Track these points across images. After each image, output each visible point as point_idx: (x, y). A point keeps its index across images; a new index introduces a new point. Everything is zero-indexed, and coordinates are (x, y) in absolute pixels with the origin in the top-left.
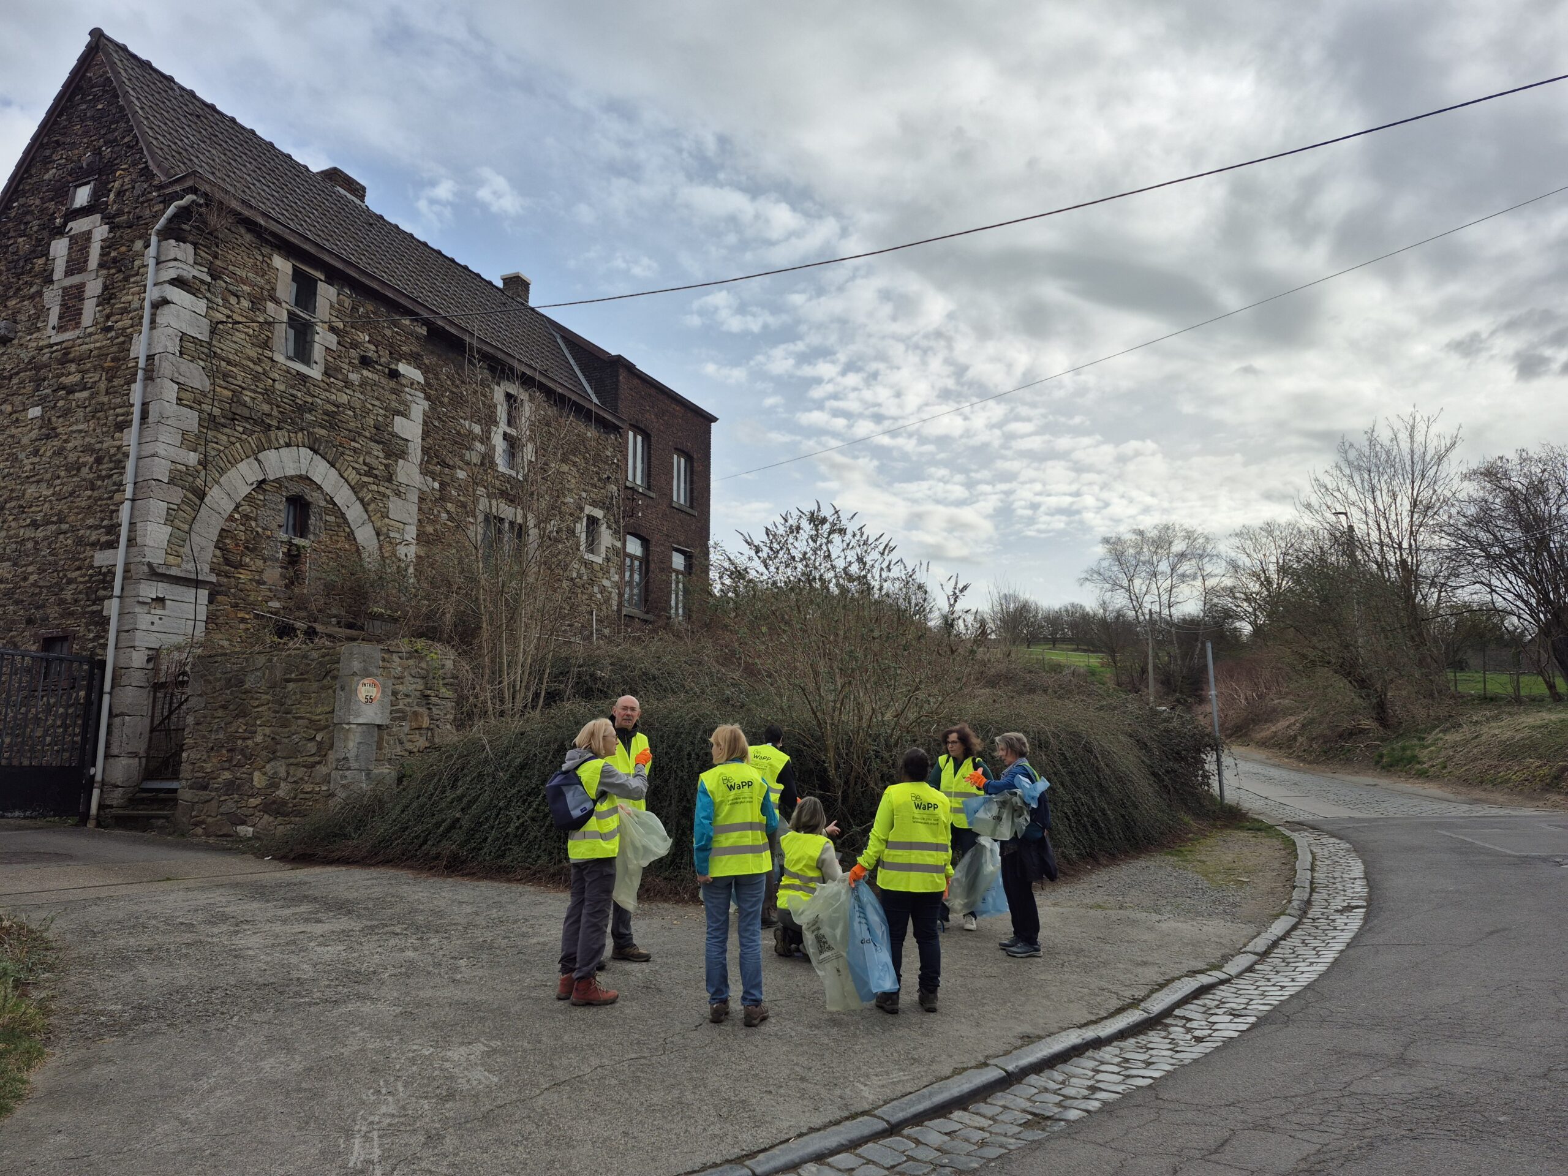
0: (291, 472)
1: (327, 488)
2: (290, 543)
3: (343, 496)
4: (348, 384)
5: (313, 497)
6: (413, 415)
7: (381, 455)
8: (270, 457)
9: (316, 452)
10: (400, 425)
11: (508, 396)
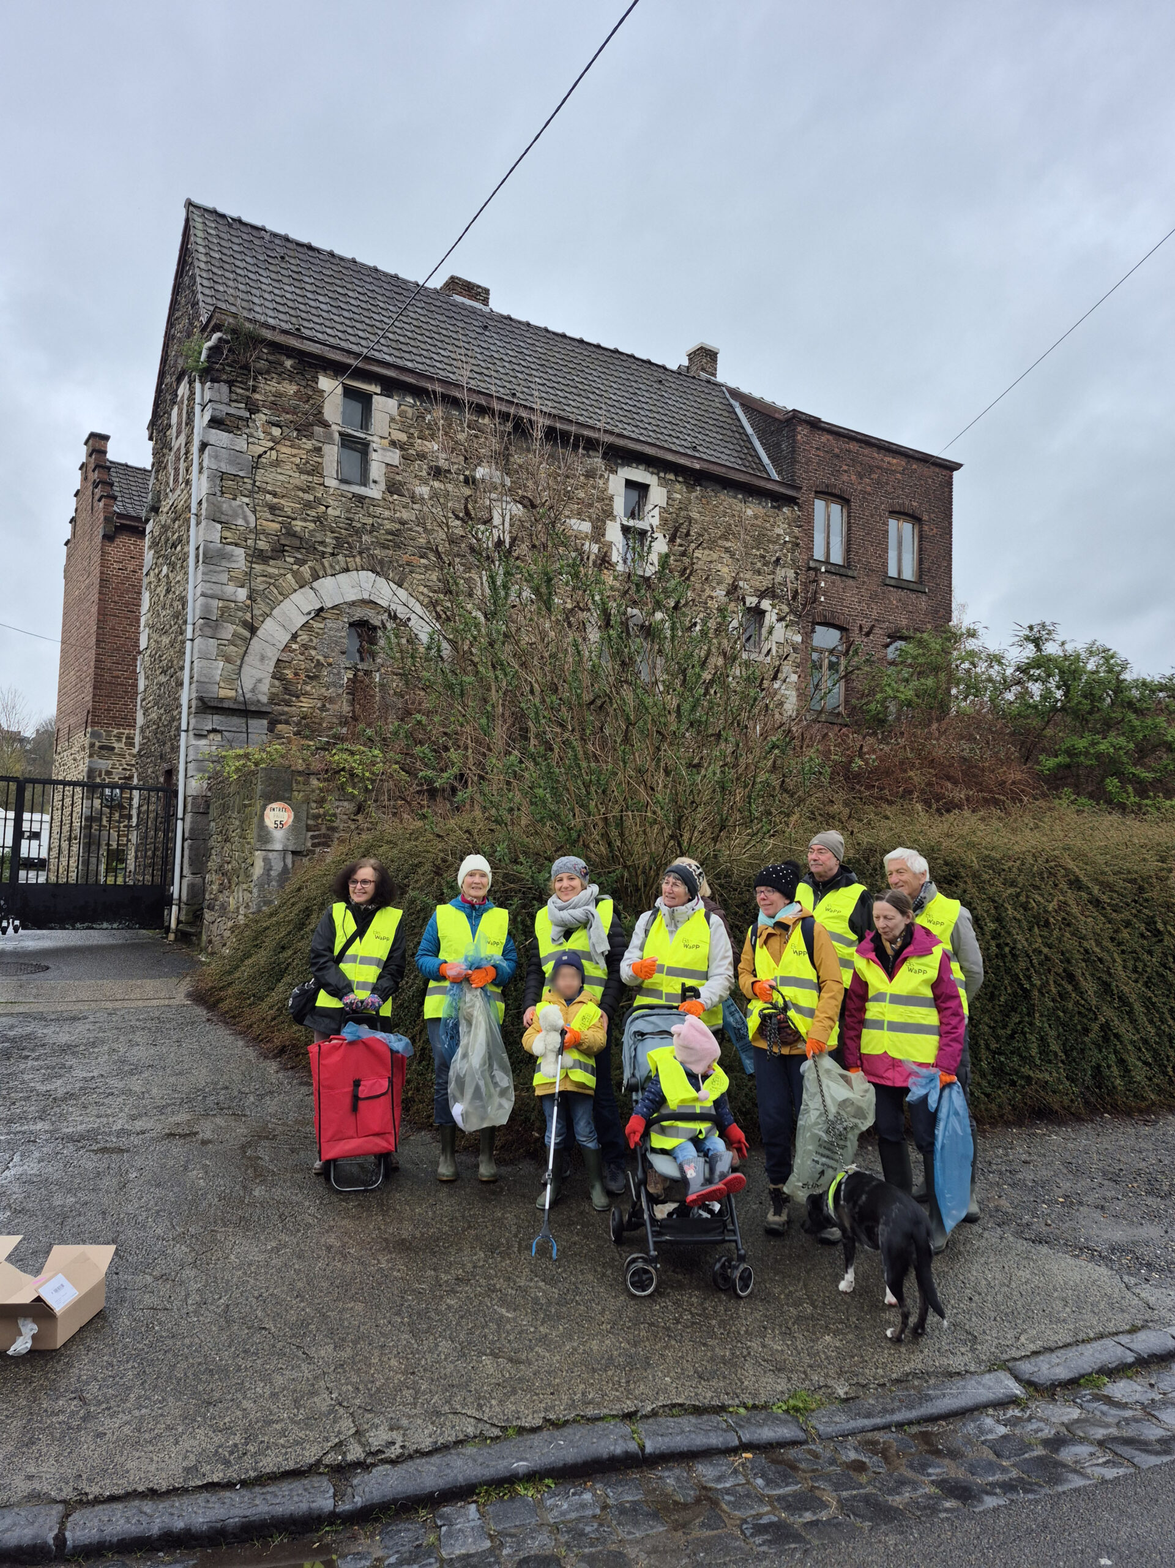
0: (351, 597)
1: (395, 610)
2: (355, 669)
4: (415, 499)
5: (378, 619)
6: (496, 522)
8: (326, 584)
9: (377, 573)
11: (630, 484)
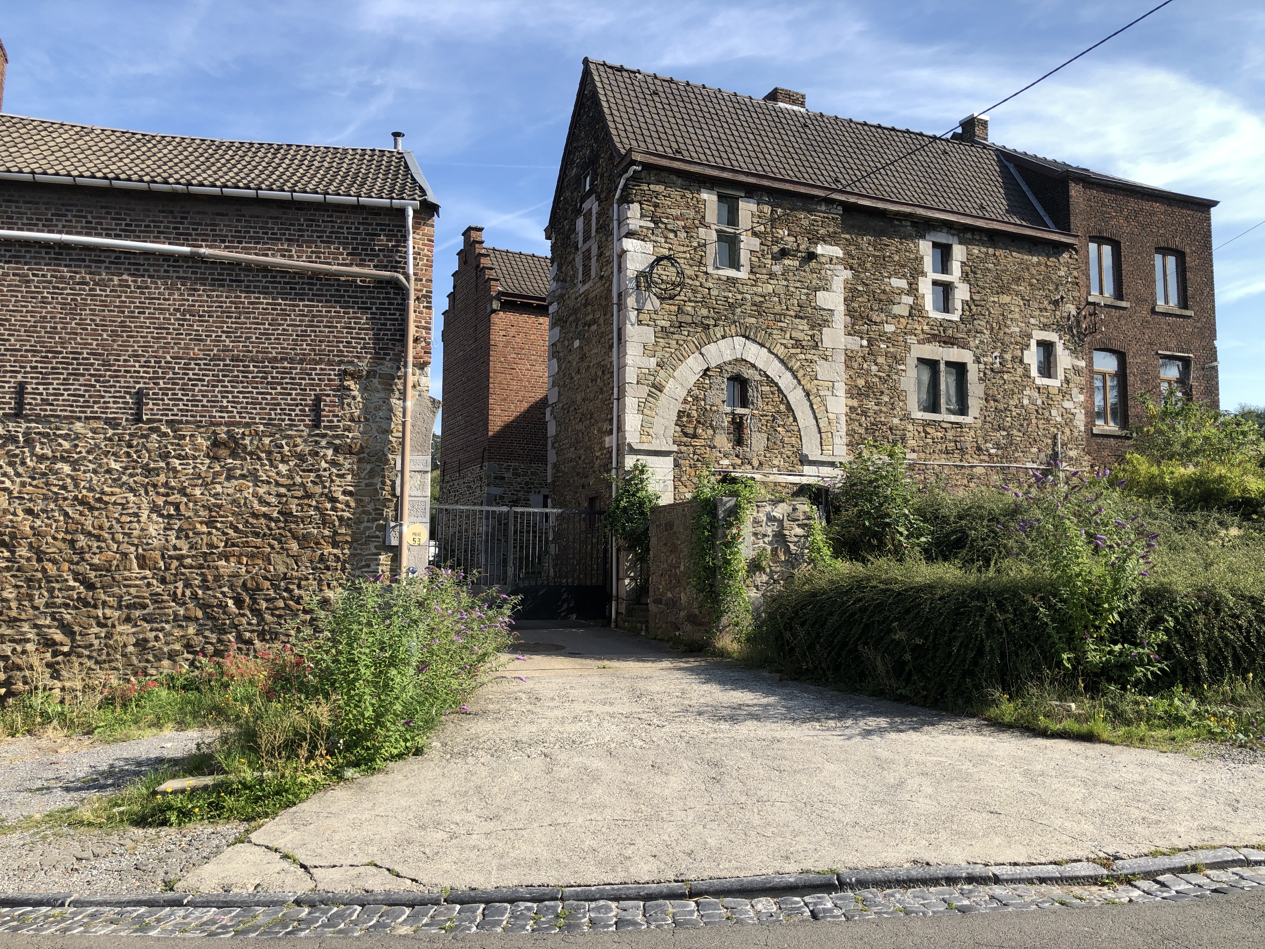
0: (728, 358)
1: (760, 365)
2: (733, 413)
3: (774, 369)
4: (772, 275)
5: (748, 373)
6: (834, 287)
7: (806, 327)
8: (711, 350)
9: (747, 338)
10: (823, 299)
11: (935, 245)
